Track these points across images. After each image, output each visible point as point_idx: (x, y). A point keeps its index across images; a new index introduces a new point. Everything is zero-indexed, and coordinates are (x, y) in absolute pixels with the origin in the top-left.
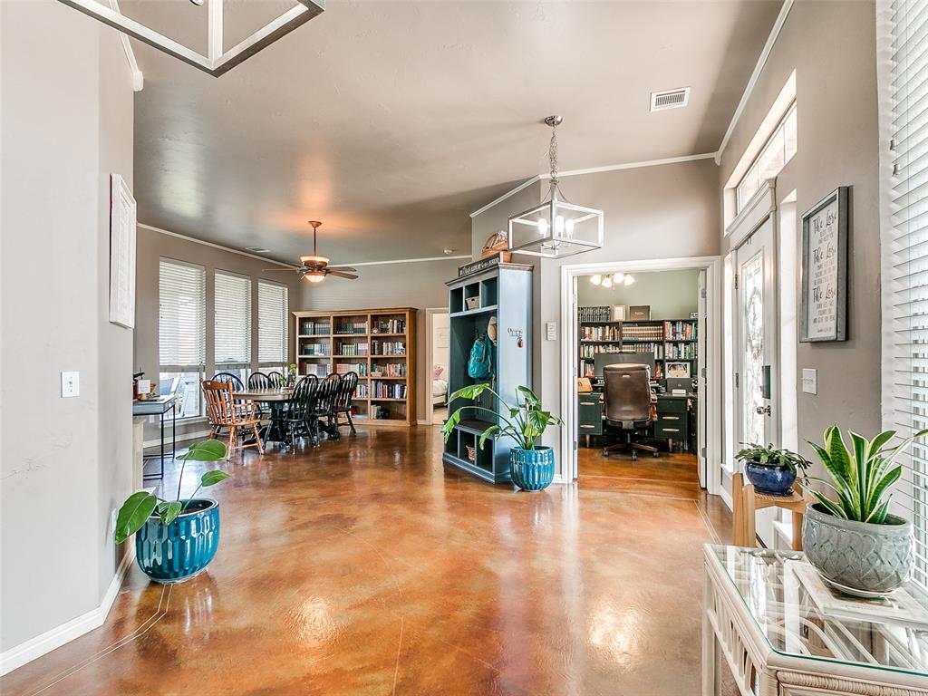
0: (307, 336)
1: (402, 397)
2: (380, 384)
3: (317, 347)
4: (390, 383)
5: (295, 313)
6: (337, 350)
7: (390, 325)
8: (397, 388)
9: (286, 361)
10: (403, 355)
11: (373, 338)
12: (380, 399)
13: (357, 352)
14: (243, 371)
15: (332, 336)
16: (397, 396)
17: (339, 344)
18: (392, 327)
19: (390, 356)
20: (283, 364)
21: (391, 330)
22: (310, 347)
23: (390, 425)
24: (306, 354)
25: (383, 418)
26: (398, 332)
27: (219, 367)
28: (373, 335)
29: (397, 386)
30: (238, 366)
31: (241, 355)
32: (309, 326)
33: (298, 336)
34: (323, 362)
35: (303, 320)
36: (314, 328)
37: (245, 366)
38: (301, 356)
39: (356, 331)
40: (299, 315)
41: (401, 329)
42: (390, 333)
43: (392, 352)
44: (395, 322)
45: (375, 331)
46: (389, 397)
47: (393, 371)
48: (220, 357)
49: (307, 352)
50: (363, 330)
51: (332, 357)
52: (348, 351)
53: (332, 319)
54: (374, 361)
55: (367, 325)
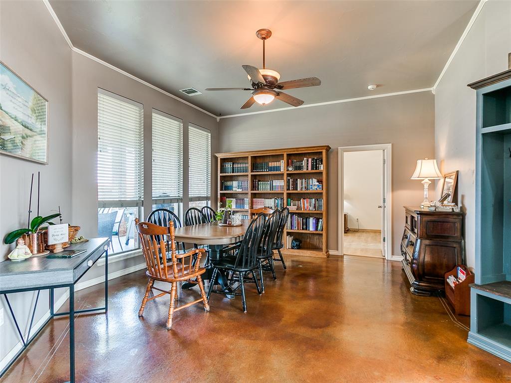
0: (227, 174)
1: (316, 229)
2: (295, 217)
3: (235, 184)
4: (305, 216)
5: (217, 155)
6: (254, 187)
7: (304, 163)
8: (312, 221)
9: (209, 195)
10: (319, 191)
11: (289, 175)
12: (295, 230)
13: (272, 187)
14: (175, 205)
15: (250, 174)
16: (311, 228)
17: (256, 180)
18: (307, 164)
19: (304, 191)
20: (207, 198)
21: (305, 167)
22: (229, 183)
23: (306, 255)
24: (225, 190)
25: (298, 249)
26: (312, 169)
27: (156, 202)
28: (289, 172)
29: (311, 219)
30: (172, 201)
31: (174, 191)
32: (229, 165)
33: (219, 175)
34: (240, 196)
35: (224, 160)
36: (233, 167)
37: (178, 200)
38: (222, 192)
39: (271, 169)
40: (220, 156)
41: (315, 167)
42: (305, 170)
43: (307, 188)
44: (310, 160)
45: (290, 169)
46: (303, 229)
47: (307, 205)
48: (156, 193)
49: (227, 188)
50: (278, 168)
51: (250, 192)
52: (264, 187)
53: (250, 158)
54: (289, 195)
55: (282, 164)
